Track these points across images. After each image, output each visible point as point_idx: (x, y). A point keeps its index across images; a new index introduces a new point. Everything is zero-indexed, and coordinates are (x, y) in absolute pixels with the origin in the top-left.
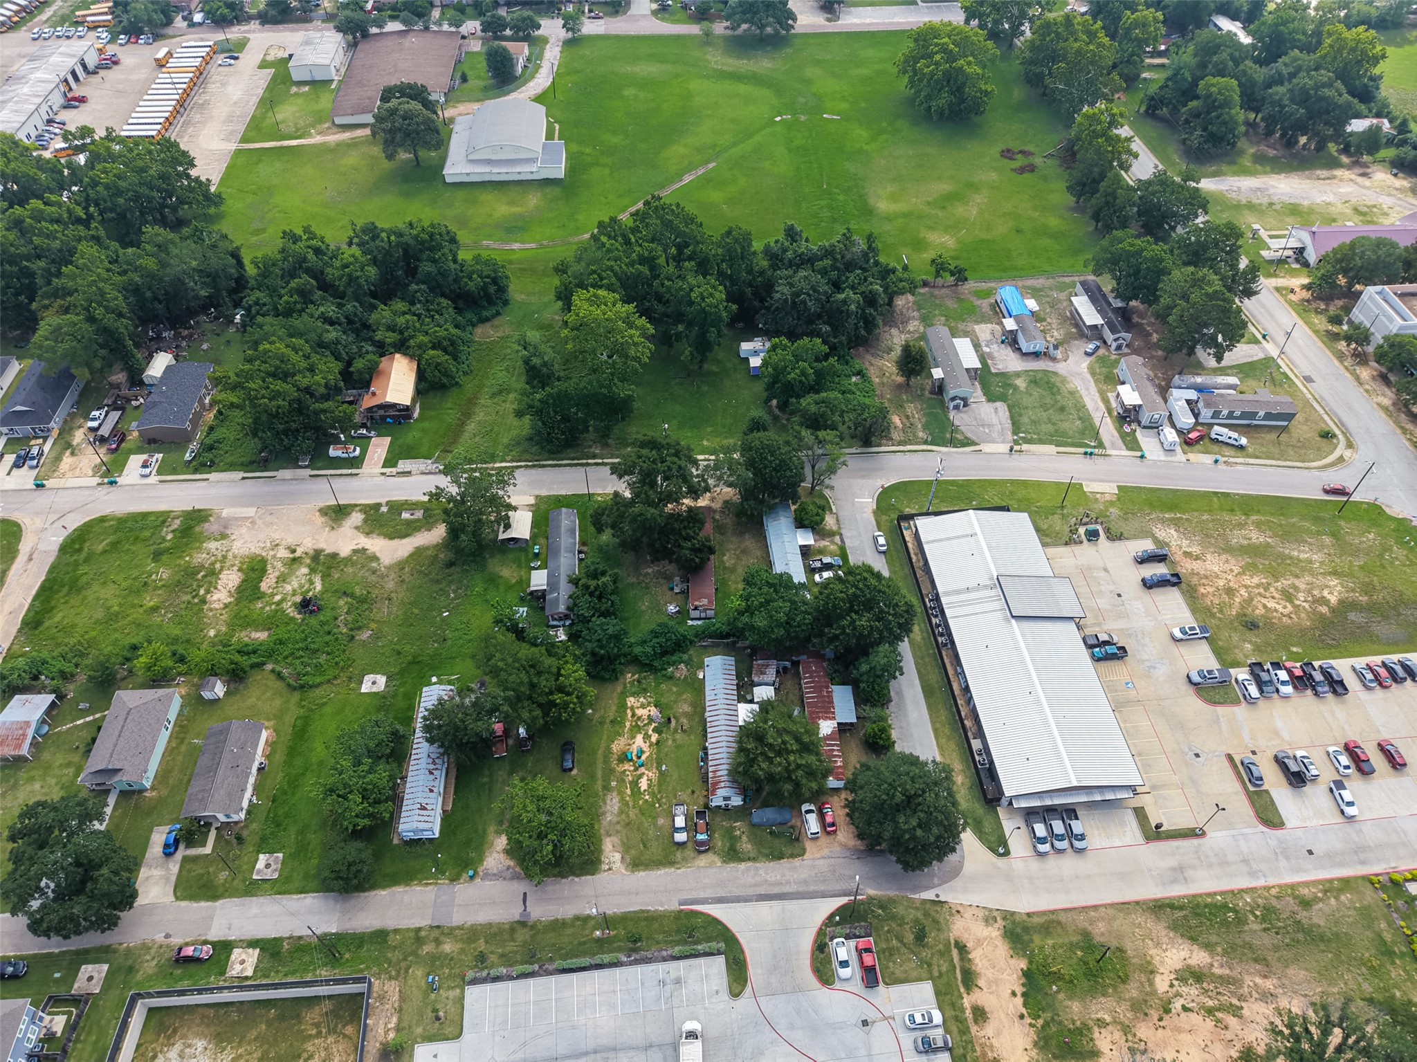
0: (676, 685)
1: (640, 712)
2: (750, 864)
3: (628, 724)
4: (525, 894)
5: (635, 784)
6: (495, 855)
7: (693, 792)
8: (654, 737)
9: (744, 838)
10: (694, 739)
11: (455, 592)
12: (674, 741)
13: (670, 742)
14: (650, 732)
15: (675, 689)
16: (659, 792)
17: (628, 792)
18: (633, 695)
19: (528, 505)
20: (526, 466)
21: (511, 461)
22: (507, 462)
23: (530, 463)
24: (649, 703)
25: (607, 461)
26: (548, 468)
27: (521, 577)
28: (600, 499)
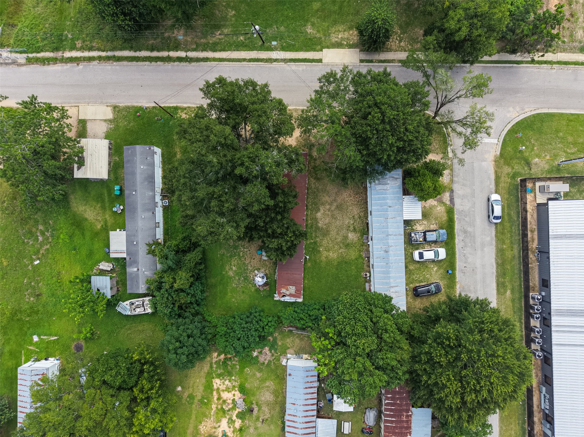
0: (260, 370)
1: (225, 395)
3: (214, 406)
8: (238, 424)
10: (273, 430)
11: (43, 233)
12: (256, 428)
13: (252, 430)
14: (234, 418)
15: (258, 375)
18: (219, 376)
19: (105, 121)
20: (100, 58)
21: (82, 49)
22: (78, 50)
23: (104, 54)
24: (234, 387)
25: (192, 54)
26: (125, 63)
27: (106, 222)
28: (184, 116)
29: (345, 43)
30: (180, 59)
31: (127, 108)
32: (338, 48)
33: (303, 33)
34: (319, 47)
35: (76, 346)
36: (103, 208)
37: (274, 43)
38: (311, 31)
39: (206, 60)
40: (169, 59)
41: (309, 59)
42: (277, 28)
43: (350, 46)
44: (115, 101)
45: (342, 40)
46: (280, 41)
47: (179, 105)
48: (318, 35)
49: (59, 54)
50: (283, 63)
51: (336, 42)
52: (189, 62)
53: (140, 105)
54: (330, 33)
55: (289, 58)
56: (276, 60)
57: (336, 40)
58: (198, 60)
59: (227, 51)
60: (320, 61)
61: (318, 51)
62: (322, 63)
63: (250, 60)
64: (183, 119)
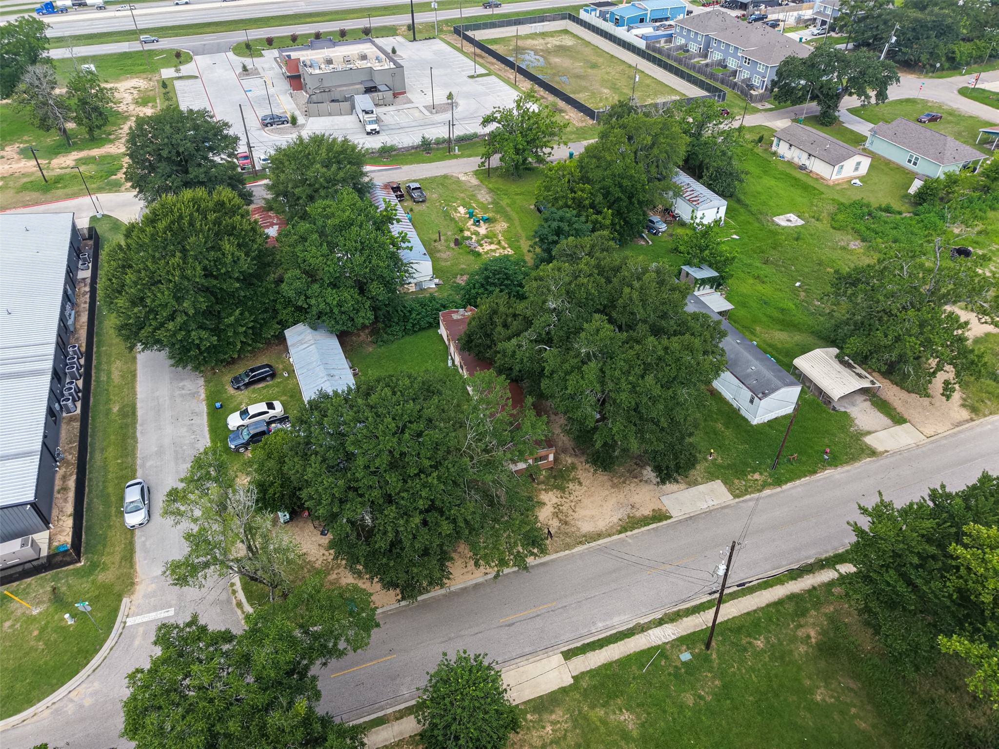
0: (463, 270)
1: (493, 247)
3: (501, 238)
5: (470, 209)
8: (467, 234)
13: (450, 233)
14: (474, 237)
15: (463, 267)
16: (443, 208)
17: (474, 205)
19: (869, 433)
24: (487, 254)
25: (827, 576)
28: (757, 476)
29: (529, 717)
30: (841, 560)
31: (853, 458)
32: (541, 697)
33: (638, 705)
34: (585, 685)
37: (686, 656)
38: (622, 718)
39: (795, 574)
41: (594, 650)
42: (701, 697)
44: (882, 462)
45: (541, 720)
46: (676, 667)
47: (779, 489)
48: (601, 712)
50: (642, 622)
51: (552, 712)
52: (822, 561)
53: (840, 469)
54: (575, 727)
55: (637, 636)
56: (660, 622)
57: (553, 717)
58: (808, 570)
59: (768, 606)
60: (568, 655)
61: (583, 673)
62: (562, 653)
64: (754, 472)
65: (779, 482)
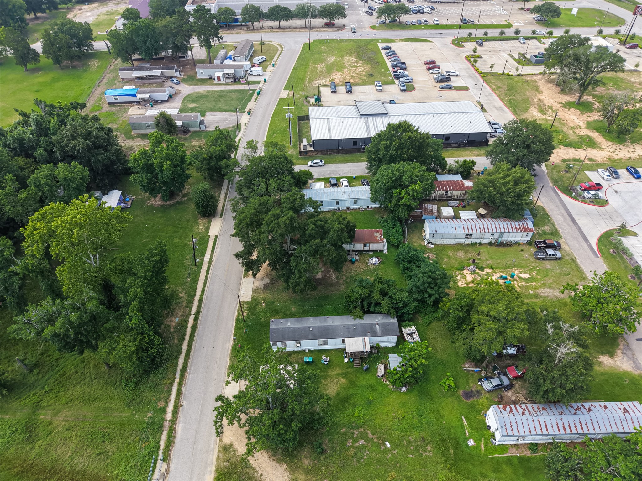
0: (442, 259)
1: (469, 279)
2: (557, 227)
4: (637, 340)
5: (526, 280)
6: (618, 364)
7: (522, 251)
8: (488, 271)
9: (542, 228)
10: (483, 249)
11: (355, 440)
12: (487, 260)
13: (489, 263)
14: (484, 273)
15: (446, 260)
16: (528, 267)
17: (534, 284)
18: (455, 283)
20: (180, 384)
21: (167, 401)
22: (167, 405)
23: (177, 380)
24: (460, 274)
25: (194, 310)
26: (190, 362)
27: (338, 375)
28: (245, 314)
29: (207, 225)
30: (196, 319)
31: (232, 358)
32: (209, 228)
34: (206, 237)
35: (465, 398)
36: (325, 377)
37: (198, 260)
39: (200, 301)
40: (194, 328)
41: (214, 242)
43: (210, 222)
44: (224, 369)
45: (205, 227)
46: (197, 257)
47: (235, 319)
49: (167, 424)
50: (214, 255)
51: (205, 229)
52: (200, 312)
53: (230, 348)
54: (198, 232)
55: (211, 252)
56: (211, 259)
57: (203, 229)
58: (199, 306)
59: (197, 288)
60: (216, 237)
61: (209, 238)
62: (218, 235)
63: (207, 273)
64: (247, 314)
65: (237, 320)
